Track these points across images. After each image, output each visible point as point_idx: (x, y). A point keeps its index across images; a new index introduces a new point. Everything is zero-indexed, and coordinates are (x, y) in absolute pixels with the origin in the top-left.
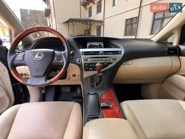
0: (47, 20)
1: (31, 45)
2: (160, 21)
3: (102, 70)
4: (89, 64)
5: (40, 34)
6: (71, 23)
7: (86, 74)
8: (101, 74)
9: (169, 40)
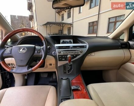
0: (30, 23)
1: (17, 41)
2: (114, 24)
3: (72, 60)
4: (62, 56)
5: (25, 33)
6: (48, 25)
7: (60, 63)
8: (71, 63)
9: (121, 38)
